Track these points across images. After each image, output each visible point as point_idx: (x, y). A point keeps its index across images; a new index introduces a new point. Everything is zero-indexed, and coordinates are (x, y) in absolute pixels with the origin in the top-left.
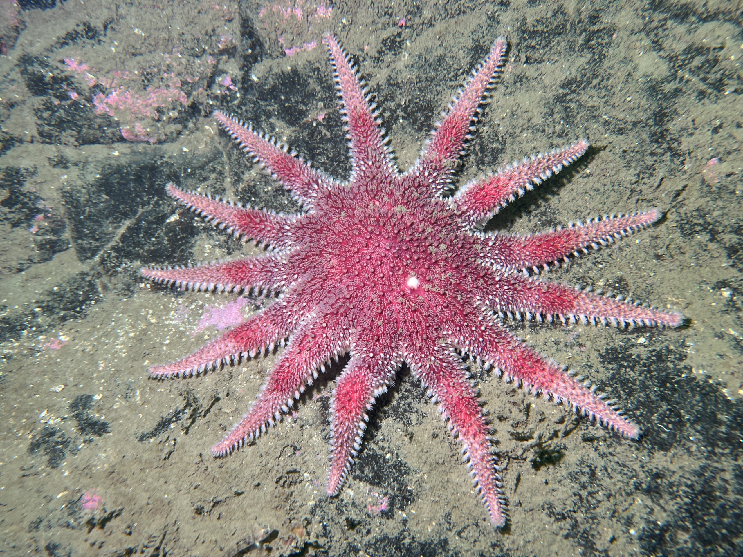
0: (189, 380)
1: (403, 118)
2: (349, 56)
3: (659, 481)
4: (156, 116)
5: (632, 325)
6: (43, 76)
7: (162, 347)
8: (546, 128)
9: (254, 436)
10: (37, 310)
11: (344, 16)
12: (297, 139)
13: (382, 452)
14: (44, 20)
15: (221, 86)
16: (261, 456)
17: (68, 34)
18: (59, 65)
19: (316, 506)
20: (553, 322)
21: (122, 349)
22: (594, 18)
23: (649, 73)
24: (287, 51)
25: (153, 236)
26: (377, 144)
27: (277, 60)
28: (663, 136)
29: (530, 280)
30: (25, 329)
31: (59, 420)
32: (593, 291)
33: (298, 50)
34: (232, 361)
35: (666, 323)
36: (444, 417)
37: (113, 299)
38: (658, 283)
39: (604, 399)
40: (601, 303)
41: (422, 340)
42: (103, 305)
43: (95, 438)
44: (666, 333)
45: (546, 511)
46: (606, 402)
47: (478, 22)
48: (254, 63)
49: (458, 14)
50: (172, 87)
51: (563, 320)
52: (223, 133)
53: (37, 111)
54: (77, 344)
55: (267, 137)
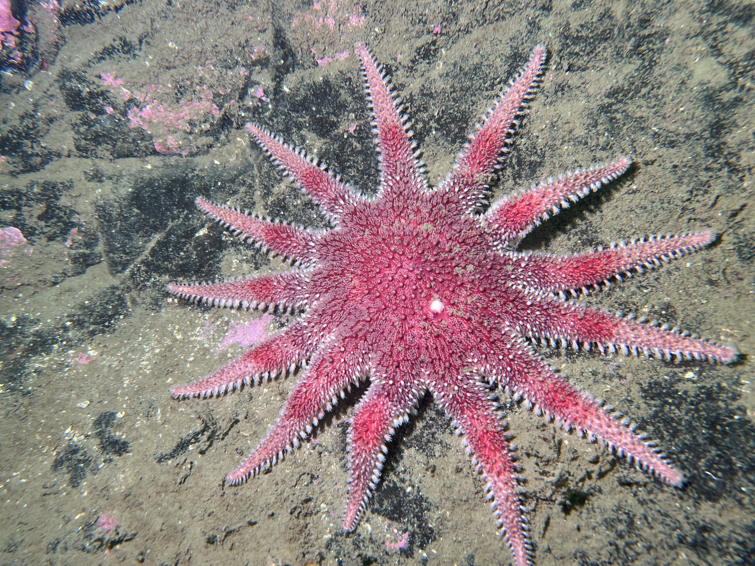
0: (209, 400)
1: (436, 129)
2: (381, 66)
3: (706, 535)
4: (188, 128)
5: (679, 357)
6: (80, 91)
7: (186, 365)
8: (589, 141)
9: (271, 463)
10: (68, 324)
11: (377, 25)
12: (327, 151)
13: (402, 485)
14: (83, 35)
15: (253, 97)
16: (277, 484)
17: (105, 49)
18: (96, 80)
19: (331, 540)
20: (591, 351)
21: (147, 365)
22: (644, 22)
23: (705, 81)
24: (319, 61)
25: (182, 250)
26: (406, 158)
27: (309, 71)
28: (719, 149)
29: (566, 306)
30: (56, 343)
31: (83, 437)
32: (635, 318)
33: (330, 60)
34: (252, 381)
35: (717, 357)
36: (468, 450)
37: (141, 314)
38: (711, 312)
39: (645, 439)
40: (643, 332)
41: (445, 368)
42: (131, 319)
43: (116, 457)
44: (718, 367)
45: (579, 560)
46: (646, 444)
47: (517, 28)
48: (286, 74)
49: (497, 20)
50: (204, 100)
51: (601, 349)
52: (254, 145)
53: (74, 126)
54: (104, 359)
55: (297, 150)
